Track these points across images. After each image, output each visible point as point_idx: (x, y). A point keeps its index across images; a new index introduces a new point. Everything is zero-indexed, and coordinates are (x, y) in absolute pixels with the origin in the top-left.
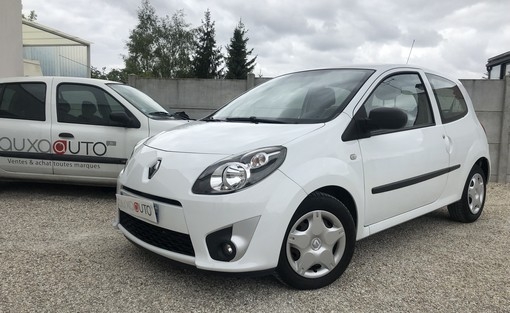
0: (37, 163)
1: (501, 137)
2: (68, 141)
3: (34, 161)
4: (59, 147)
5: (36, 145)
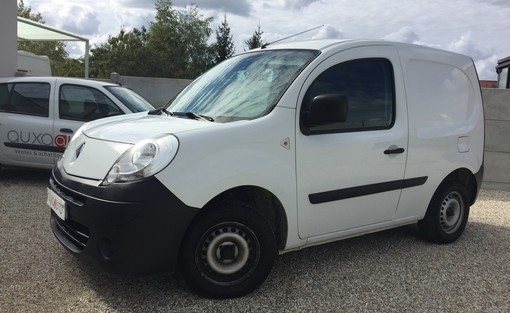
0: (40, 154)
2: (68, 135)
3: (38, 152)
4: (60, 141)
5: (40, 138)
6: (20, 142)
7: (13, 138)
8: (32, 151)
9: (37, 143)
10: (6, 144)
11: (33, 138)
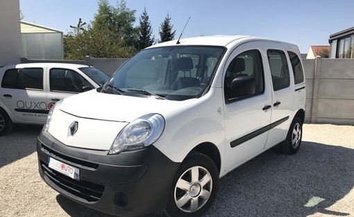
0: (39, 116)
1: (313, 95)
3: (37, 114)
5: (38, 105)
6: (26, 108)
7: (21, 105)
8: (34, 114)
9: (36, 108)
10: (16, 110)
11: (34, 105)
